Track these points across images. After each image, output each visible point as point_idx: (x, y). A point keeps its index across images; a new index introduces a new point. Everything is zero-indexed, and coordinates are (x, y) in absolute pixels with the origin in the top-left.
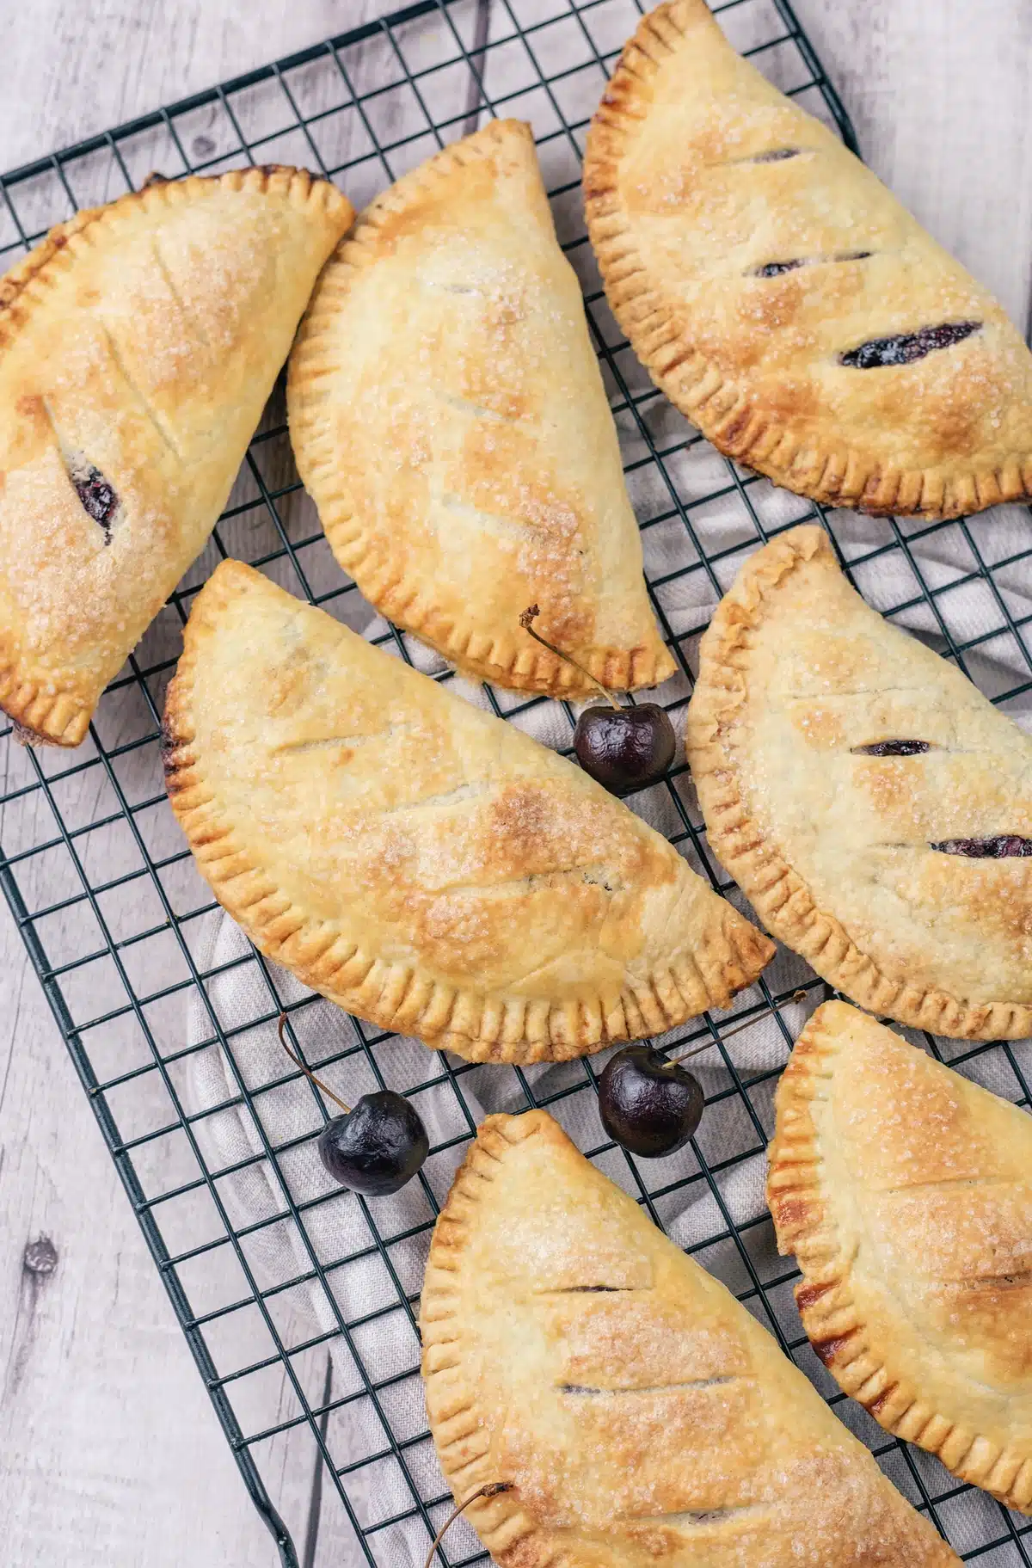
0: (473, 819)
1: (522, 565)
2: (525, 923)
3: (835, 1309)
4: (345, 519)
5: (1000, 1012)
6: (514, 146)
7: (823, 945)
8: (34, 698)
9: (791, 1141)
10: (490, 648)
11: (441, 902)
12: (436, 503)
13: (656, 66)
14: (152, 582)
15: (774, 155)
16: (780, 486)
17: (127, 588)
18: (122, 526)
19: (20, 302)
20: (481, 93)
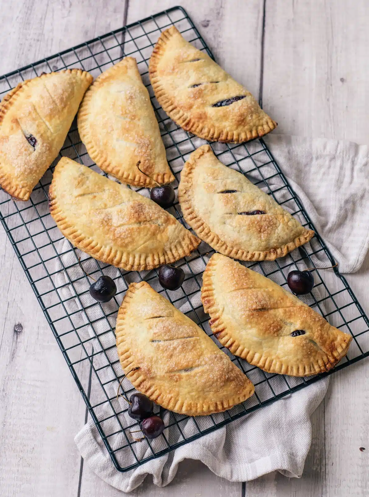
0: (126, 209)
1: (136, 153)
2: (139, 233)
3: (219, 324)
4: (92, 147)
5: (257, 253)
6: (131, 62)
7: (212, 240)
8: (16, 190)
9: (207, 285)
10: (129, 175)
11: (118, 229)
12: (115, 141)
13: (166, 44)
14: (45, 161)
15: (194, 60)
16: (199, 137)
17: (39, 162)
18: (38, 146)
19: (11, 100)
20: (123, 53)
